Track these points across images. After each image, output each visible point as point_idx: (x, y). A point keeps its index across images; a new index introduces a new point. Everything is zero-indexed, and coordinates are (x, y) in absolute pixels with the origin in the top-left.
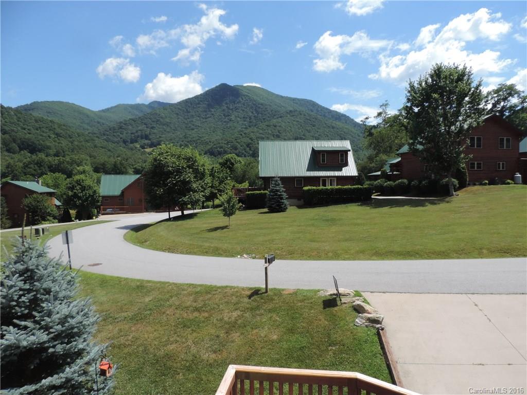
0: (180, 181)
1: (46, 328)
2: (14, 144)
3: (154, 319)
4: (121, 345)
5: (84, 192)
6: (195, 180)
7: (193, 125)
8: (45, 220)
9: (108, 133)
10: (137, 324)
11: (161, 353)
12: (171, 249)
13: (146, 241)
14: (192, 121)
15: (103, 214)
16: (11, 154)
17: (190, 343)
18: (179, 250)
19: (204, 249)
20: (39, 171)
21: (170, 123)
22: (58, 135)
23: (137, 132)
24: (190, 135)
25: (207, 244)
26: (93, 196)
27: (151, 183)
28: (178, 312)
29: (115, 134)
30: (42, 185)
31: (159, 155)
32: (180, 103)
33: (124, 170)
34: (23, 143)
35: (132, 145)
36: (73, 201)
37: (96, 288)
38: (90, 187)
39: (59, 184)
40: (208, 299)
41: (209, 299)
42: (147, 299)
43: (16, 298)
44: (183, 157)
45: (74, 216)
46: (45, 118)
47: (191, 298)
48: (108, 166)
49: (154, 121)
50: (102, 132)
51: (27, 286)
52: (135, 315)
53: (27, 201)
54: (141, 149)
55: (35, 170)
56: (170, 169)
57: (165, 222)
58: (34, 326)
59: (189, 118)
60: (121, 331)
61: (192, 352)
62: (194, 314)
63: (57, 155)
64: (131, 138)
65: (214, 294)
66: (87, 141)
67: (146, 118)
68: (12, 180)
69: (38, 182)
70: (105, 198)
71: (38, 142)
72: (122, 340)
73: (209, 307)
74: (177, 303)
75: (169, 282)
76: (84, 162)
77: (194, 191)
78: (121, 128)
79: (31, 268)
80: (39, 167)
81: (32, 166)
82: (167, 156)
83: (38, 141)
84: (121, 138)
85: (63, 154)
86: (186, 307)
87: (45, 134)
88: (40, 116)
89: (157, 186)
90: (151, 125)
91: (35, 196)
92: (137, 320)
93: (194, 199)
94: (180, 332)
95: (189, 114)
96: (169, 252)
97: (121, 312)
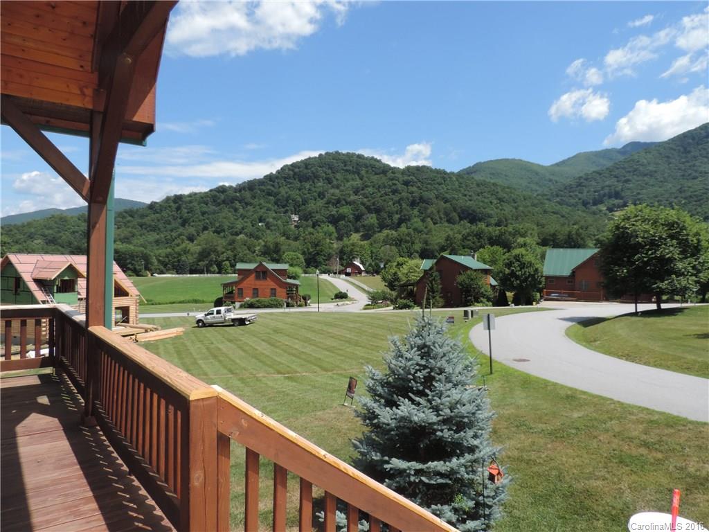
0: (656, 258)
1: (436, 409)
2: (454, 214)
3: (579, 441)
4: (530, 460)
5: (523, 271)
6: (681, 256)
7: (696, 171)
8: (478, 302)
9: (562, 193)
10: (556, 441)
11: (579, 486)
12: (630, 356)
13: (595, 341)
14: (694, 165)
15: (546, 300)
16: (451, 225)
17: (624, 486)
18: (642, 359)
19: (685, 363)
20: (478, 244)
21: (656, 172)
22: (501, 200)
23: (603, 188)
24: (690, 187)
25: (690, 357)
26: (533, 276)
27: (610, 259)
28: (617, 441)
29: (571, 194)
30: (478, 261)
31: (623, 220)
32: (673, 140)
33: (582, 242)
34: (463, 211)
35: (595, 208)
36: (510, 280)
37: (516, 388)
38: (531, 264)
39: (496, 260)
40: (667, 434)
41: (669, 435)
42: (576, 415)
43: (413, 372)
44: (662, 221)
45: (511, 299)
46: (487, 180)
47: (641, 427)
48: (560, 237)
49: (629, 172)
50: (555, 193)
51: (423, 362)
52: (556, 430)
53: (460, 278)
54: (607, 212)
55: (473, 243)
56: (640, 240)
57: (629, 317)
58: (425, 405)
59: (688, 162)
60: (533, 445)
61: (624, 499)
62: (639, 450)
63: (498, 224)
64: (595, 198)
65: (679, 430)
66: (534, 205)
67: (618, 168)
68: (450, 254)
69: (473, 257)
70: (549, 278)
71: (479, 210)
72: (533, 456)
73: (666, 447)
74: (617, 430)
75: (611, 399)
76: (530, 232)
77: (679, 274)
78: (580, 185)
79: (428, 343)
80: (478, 239)
81: (470, 238)
82: (636, 221)
83: (479, 208)
84: (580, 199)
85: (505, 223)
86: (629, 438)
87: (486, 200)
88: (482, 178)
89: (619, 265)
90: (625, 177)
91: (469, 272)
92: (556, 437)
93: (678, 286)
94: (613, 467)
95: (689, 155)
96: (627, 360)
97: (539, 423)
